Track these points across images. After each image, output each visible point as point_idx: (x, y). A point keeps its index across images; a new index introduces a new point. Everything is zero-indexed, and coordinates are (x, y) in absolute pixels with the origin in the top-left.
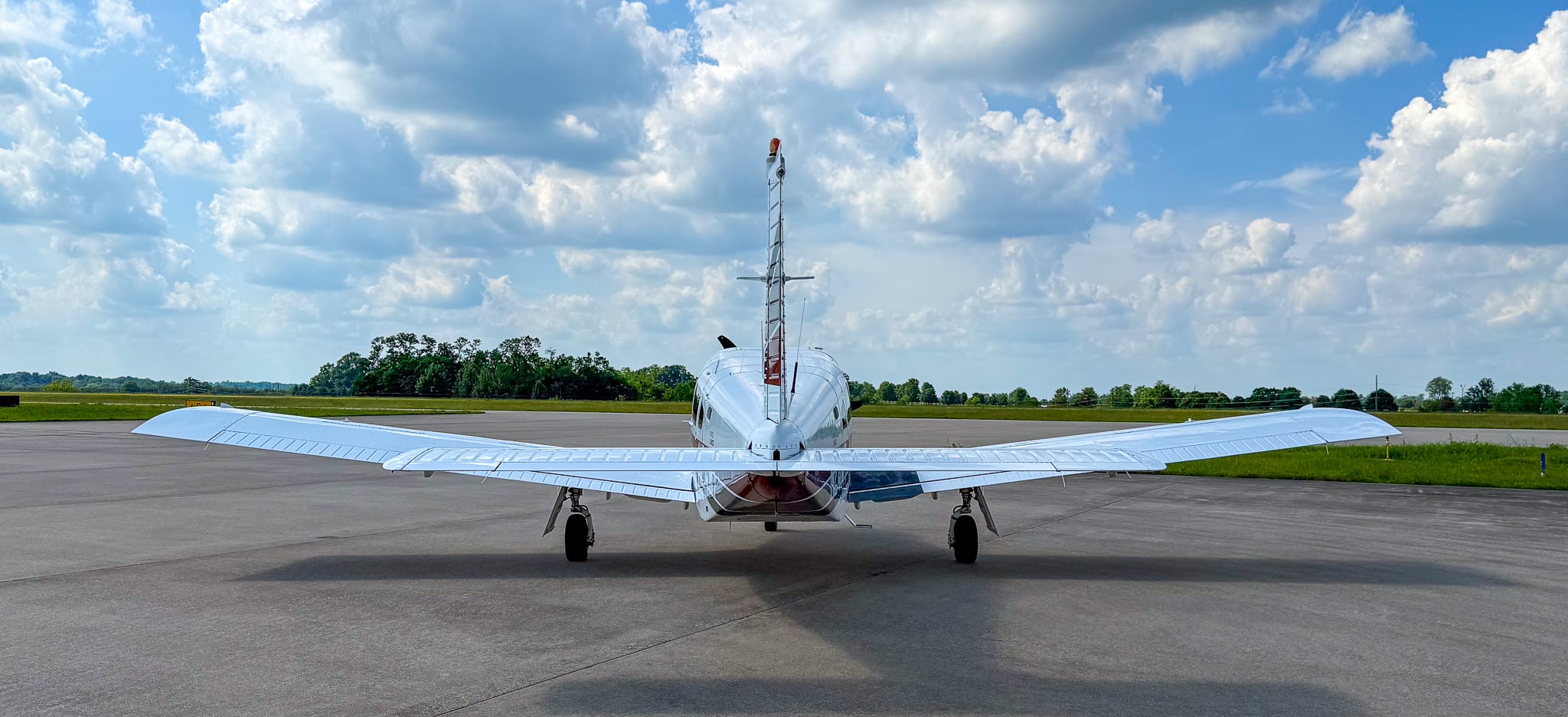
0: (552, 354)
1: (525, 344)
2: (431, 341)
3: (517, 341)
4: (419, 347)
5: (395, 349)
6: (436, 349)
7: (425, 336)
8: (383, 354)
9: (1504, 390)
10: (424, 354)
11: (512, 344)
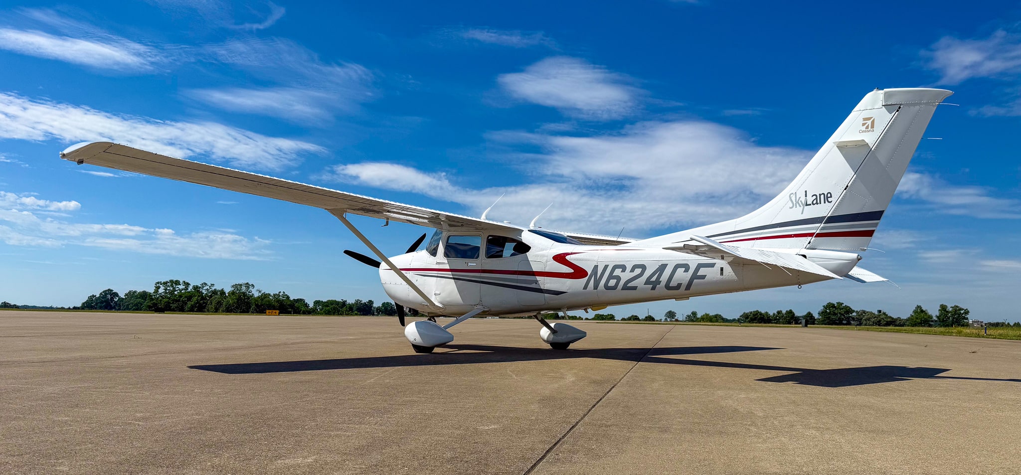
0: (260, 292)
1: (246, 287)
2: (187, 284)
3: (241, 285)
4: (181, 287)
5: (168, 288)
6: (190, 288)
7: (184, 281)
8: (161, 290)
9: (702, 316)
10: (183, 292)
11: (236, 286)
